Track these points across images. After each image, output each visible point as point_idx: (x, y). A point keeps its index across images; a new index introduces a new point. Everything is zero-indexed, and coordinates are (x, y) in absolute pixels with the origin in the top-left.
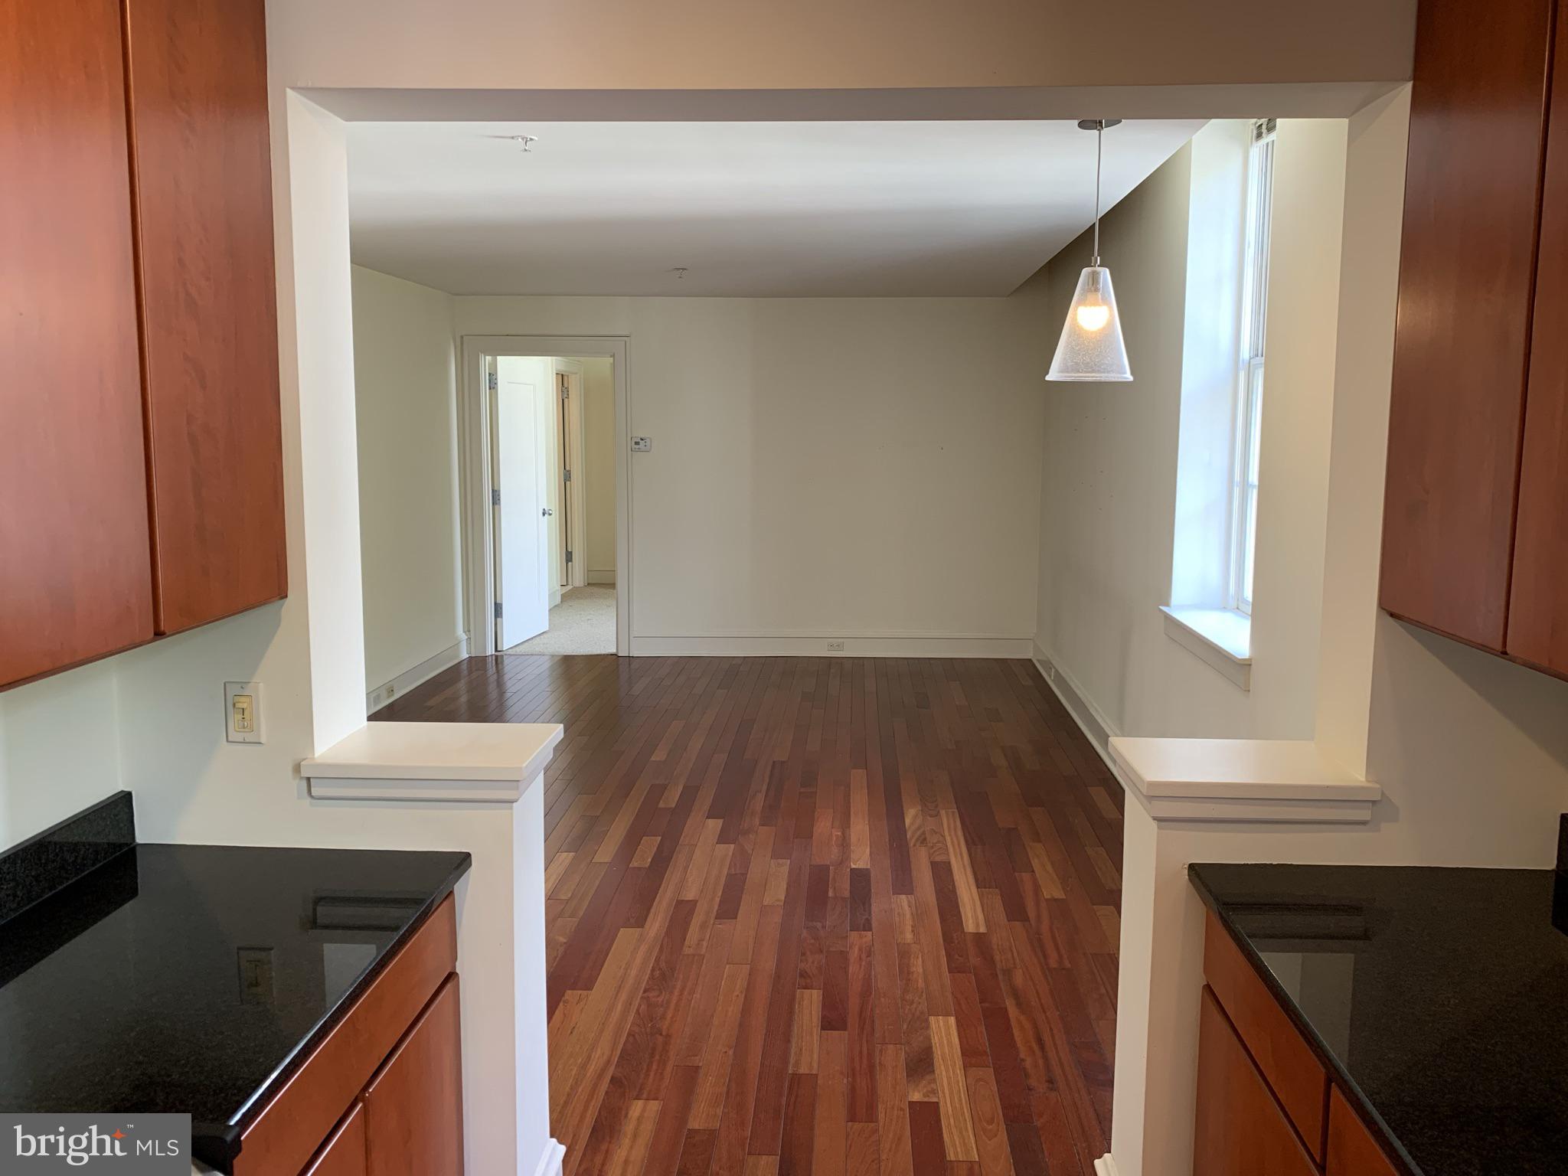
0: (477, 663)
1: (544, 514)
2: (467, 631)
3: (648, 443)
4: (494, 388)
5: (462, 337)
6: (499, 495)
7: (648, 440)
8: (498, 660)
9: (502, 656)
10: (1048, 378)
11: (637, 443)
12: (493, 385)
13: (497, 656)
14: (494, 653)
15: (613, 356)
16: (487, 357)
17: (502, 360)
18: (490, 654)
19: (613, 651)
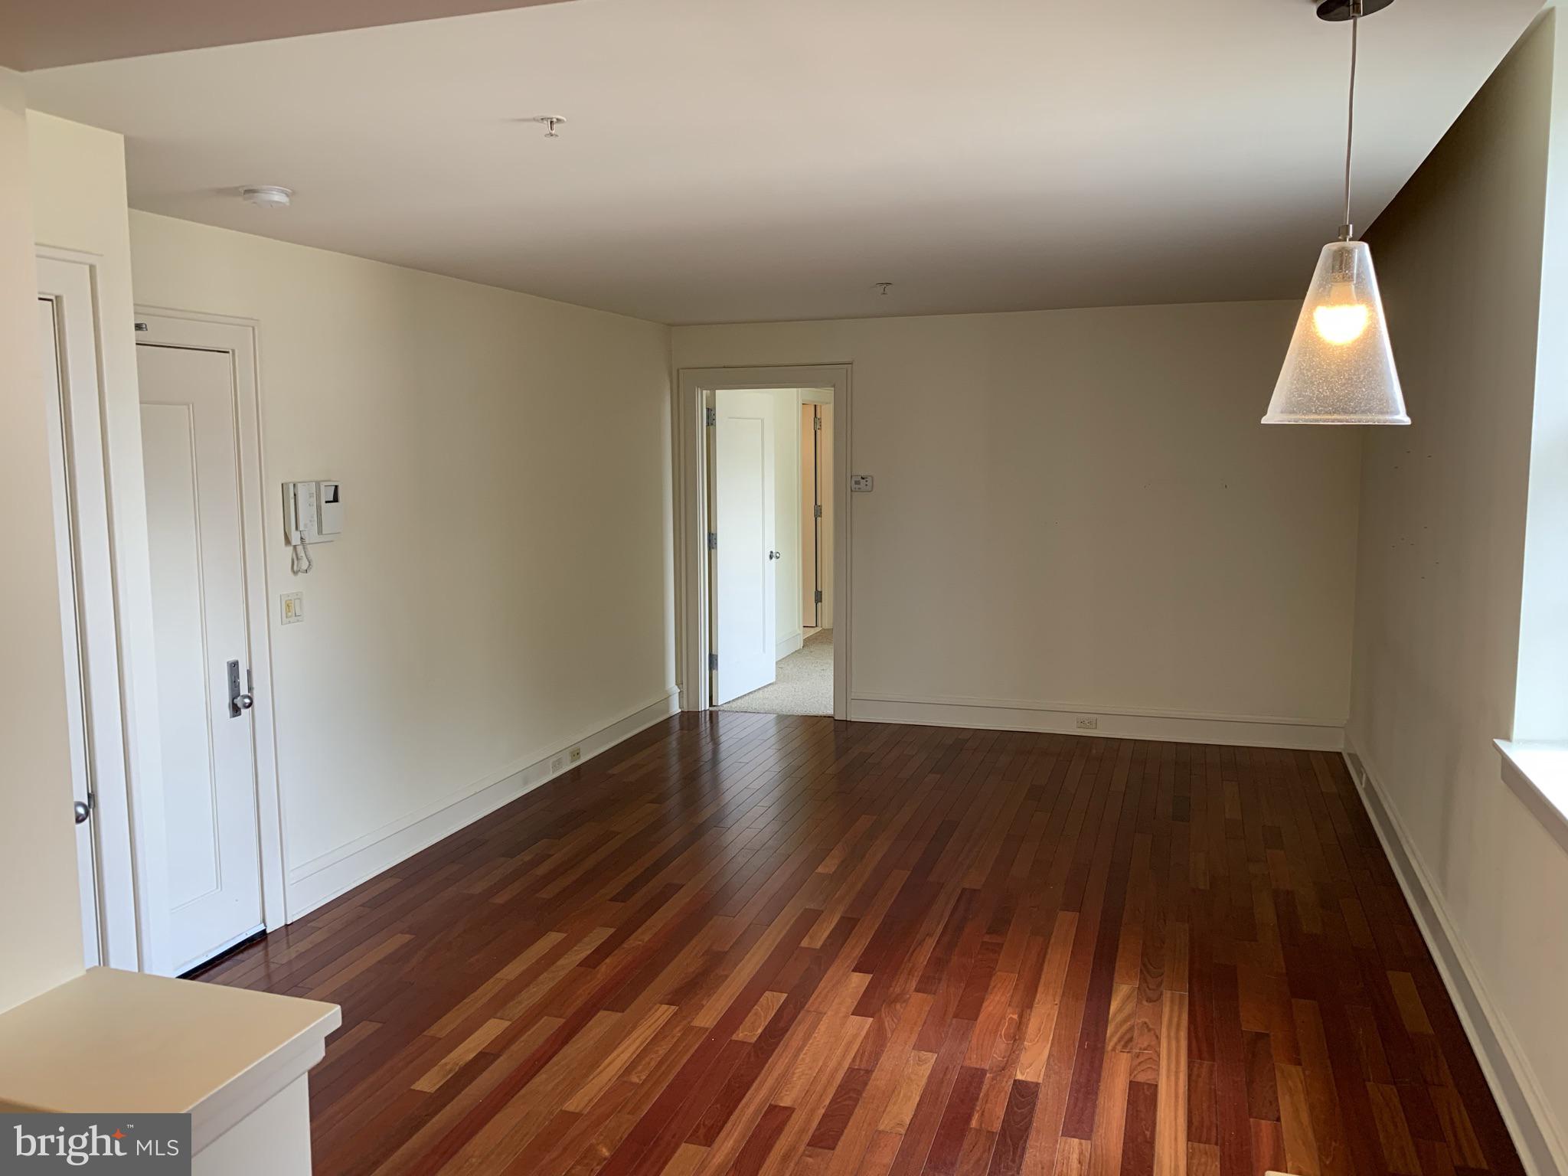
0: (690, 718)
1: (771, 557)
2: (679, 683)
3: (869, 483)
4: (712, 424)
5: (678, 370)
6: (716, 539)
7: (869, 479)
8: (713, 716)
9: (717, 712)
10: (1264, 421)
11: (857, 483)
12: (711, 421)
13: (711, 713)
14: (708, 707)
15: (834, 386)
16: (704, 392)
17: (720, 394)
18: (703, 709)
19: (830, 712)
